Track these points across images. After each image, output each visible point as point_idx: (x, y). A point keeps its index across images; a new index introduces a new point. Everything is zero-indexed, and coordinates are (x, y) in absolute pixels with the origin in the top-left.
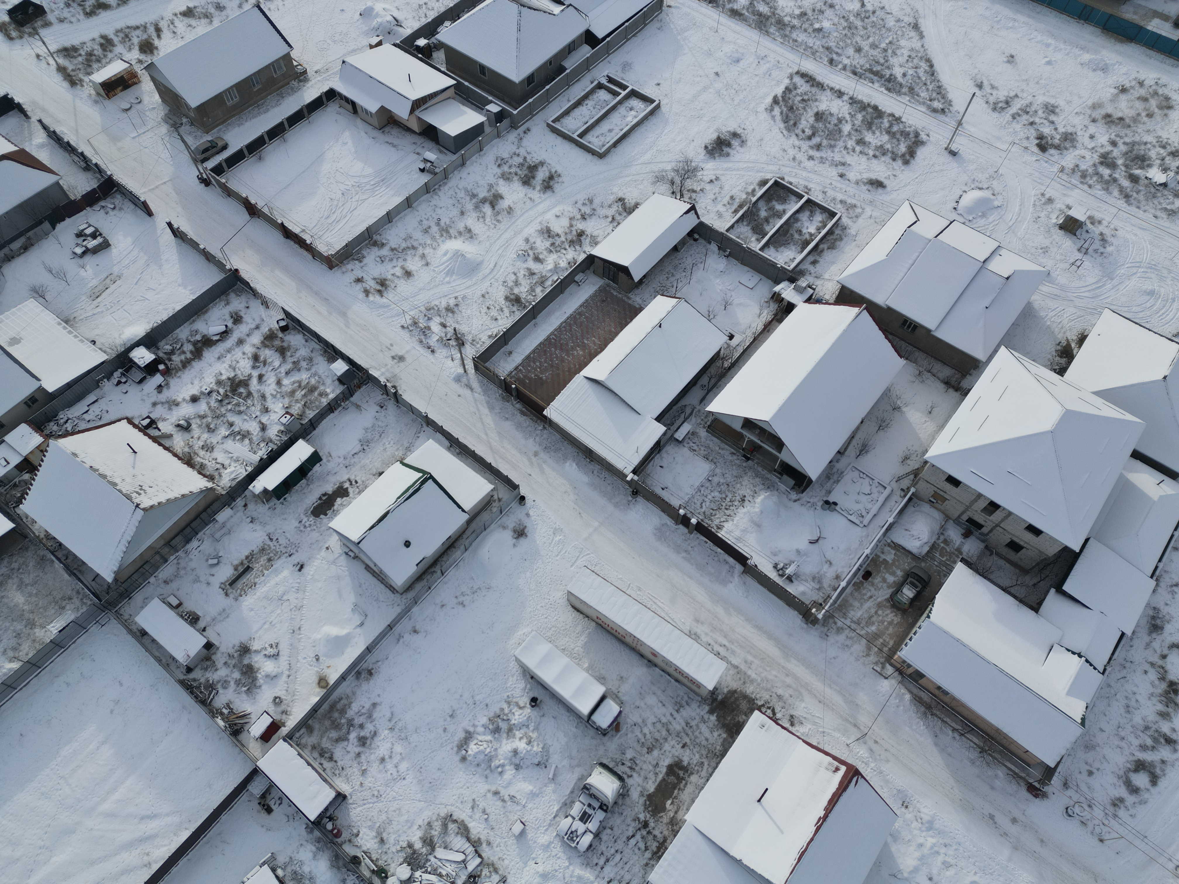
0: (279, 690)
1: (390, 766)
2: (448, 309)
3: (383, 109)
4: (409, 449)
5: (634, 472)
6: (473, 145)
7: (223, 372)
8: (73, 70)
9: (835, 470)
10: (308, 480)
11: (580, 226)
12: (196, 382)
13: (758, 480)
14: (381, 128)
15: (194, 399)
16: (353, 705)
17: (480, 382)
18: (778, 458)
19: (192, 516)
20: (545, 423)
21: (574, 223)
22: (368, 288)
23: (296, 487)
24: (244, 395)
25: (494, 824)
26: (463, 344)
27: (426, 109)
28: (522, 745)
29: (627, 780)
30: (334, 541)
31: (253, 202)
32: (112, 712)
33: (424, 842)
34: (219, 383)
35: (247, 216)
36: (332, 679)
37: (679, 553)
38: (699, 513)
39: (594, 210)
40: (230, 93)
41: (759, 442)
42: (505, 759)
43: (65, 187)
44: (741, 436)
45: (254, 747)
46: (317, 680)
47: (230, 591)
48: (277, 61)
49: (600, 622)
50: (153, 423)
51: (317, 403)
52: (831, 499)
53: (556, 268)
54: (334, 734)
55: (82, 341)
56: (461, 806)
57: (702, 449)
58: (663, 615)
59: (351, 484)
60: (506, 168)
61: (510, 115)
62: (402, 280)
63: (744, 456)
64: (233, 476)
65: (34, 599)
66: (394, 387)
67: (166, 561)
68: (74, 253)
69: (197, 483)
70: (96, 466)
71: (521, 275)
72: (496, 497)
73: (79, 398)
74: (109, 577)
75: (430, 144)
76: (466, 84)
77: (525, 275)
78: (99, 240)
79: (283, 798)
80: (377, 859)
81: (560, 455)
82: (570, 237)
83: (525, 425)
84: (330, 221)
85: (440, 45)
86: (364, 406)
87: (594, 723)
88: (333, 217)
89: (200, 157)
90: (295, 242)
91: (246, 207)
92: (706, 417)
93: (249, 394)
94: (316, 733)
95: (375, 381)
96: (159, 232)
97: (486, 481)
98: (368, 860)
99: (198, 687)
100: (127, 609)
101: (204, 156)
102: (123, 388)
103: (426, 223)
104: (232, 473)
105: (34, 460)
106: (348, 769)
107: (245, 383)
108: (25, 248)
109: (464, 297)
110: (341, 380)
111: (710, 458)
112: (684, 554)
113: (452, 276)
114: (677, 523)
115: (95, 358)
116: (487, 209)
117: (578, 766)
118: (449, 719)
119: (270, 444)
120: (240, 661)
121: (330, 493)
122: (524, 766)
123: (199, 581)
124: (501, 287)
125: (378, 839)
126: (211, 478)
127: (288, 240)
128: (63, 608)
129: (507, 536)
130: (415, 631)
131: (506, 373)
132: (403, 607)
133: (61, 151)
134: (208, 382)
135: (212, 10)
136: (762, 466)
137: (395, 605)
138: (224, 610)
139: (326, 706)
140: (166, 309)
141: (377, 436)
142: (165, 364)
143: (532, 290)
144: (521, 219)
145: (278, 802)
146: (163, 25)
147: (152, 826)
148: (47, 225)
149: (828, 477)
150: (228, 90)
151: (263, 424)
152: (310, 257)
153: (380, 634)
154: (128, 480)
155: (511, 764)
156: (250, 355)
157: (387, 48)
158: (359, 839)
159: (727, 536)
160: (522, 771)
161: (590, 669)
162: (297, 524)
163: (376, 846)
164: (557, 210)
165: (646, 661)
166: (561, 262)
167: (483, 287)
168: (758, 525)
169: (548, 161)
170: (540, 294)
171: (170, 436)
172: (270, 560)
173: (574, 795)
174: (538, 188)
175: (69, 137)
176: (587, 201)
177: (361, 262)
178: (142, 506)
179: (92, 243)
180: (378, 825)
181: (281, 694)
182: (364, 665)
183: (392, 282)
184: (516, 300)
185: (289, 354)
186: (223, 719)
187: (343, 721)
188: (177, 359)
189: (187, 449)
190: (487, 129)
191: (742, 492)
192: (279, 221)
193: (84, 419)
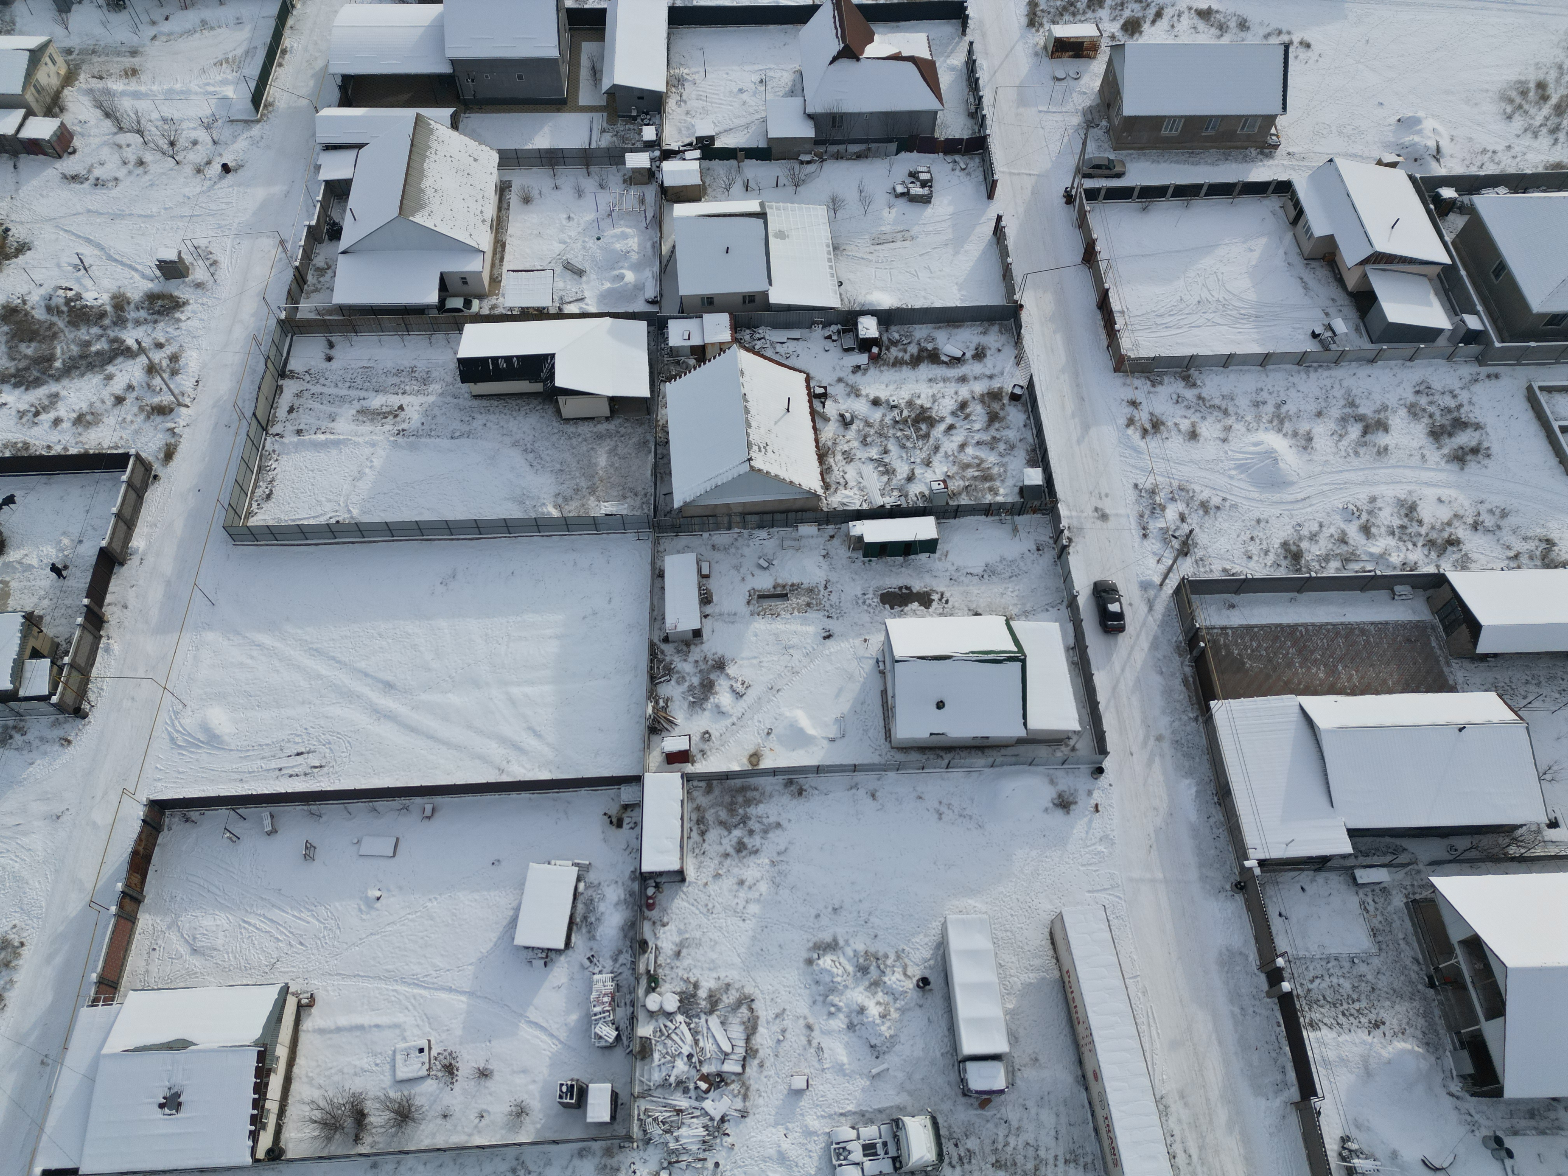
0: (715, 730)
1: (742, 894)
2: (1204, 506)
3: (1330, 240)
4: (1026, 614)
5: (1262, 863)
6: (1407, 348)
7: (922, 396)
8: (1042, 11)
9: (1552, 1115)
10: (905, 561)
11: (1461, 532)
12: (891, 387)
13: (1421, 1021)
14: (1309, 259)
15: (876, 402)
16: (761, 806)
17: (1168, 609)
18: (1477, 1022)
19: (782, 507)
20: (1203, 715)
21: (1456, 523)
22: (1137, 419)
23: (889, 559)
24: (921, 433)
25: (782, 1054)
26: (1186, 555)
27: (1384, 270)
28: (874, 1011)
29: (945, 1164)
30: (876, 640)
31: (1098, 248)
32: (584, 618)
33: (710, 996)
34: (910, 404)
35: (1079, 260)
36: (767, 763)
37: (1231, 1001)
38: (1302, 985)
39: (1499, 527)
40: (1174, 122)
41: (1468, 980)
42: (847, 1005)
43: (939, 121)
44: (1448, 951)
45: (655, 758)
46: (752, 752)
47: (754, 602)
48: (1256, 117)
49: (1066, 979)
50: (824, 396)
51: (980, 495)
52: (1510, 1142)
53: (1381, 558)
54: (723, 815)
55: (832, 275)
56: (768, 1003)
57: (1380, 918)
58: (1147, 1046)
59: (940, 600)
60: (1423, 401)
61: (1489, 343)
62: (1180, 438)
63: (1430, 978)
64: (845, 501)
65: (612, 471)
66: (1070, 540)
67: (729, 529)
68: (894, 189)
69: (811, 480)
70: (748, 397)
71: (1327, 532)
72: (1072, 742)
73: (788, 326)
74: (677, 503)
75: (1352, 313)
76: (1463, 273)
77: (1332, 536)
78: (926, 191)
79: (638, 825)
80: (660, 965)
81: (1187, 764)
82: (1434, 535)
83: (1176, 696)
84: (1159, 321)
85: (1471, 211)
86: (1022, 534)
87: (965, 1071)
88: (1166, 320)
89: (1086, 170)
90: (1103, 318)
91: (1086, 250)
92: (1422, 887)
93: (927, 436)
94: (711, 797)
95: (1056, 518)
96: (983, 219)
97: (1077, 716)
98: (652, 956)
99: (660, 662)
100: (668, 542)
101: (1091, 171)
102: (829, 344)
103: (1265, 395)
104: (848, 497)
105: (709, 353)
106: (707, 859)
107: (932, 422)
108: (859, 156)
109: (1234, 506)
110: (1024, 491)
111: (1380, 938)
112: (1237, 1010)
113: (1242, 472)
114: (1261, 968)
115: (829, 299)
116: (1355, 431)
117: (910, 1093)
118: (830, 909)
119: (903, 498)
120: (709, 672)
121: (914, 591)
122: (857, 1033)
123: (739, 571)
124: (1290, 527)
125: (677, 949)
126: (826, 486)
127: (1098, 312)
128: (625, 498)
129: (1048, 793)
130: (873, 796)
131: (1208, 624)
132: (883, 762)
133: (964, 83)
134: (901, 396)
135: (1233, 24)
136: (1442, 1011)
137: (878, 753)
138: (735, 614)
139: (738, 782)
140: (925, 298)
141: (1008, 575)
142: (880, 350)
143: (1327, 559)
144: (1388, 471)
145: (632, 825)
146: (1168, 12)
147: (530, 742)
148: (893, 146)
149: (1532, 1114)
150: (1174, 119)
151: (913, 474)
152: (1106, 344)
153: (841, 765)
154: (763, 431)
155: (848, 1017)
156: (960, 399)
157: (1399, 176)
158: (662, 929)
159: (1314, 1045)
160: (852, 1034)
161: (1012, 1015)
162: (859, 593)
163: (670, 953)
164: (1445, 493)
165: (1080, 1073)
166: (1394, 555)
167: (1266, 512)
168: (1368, 1073)
169: (1489, 429)
170: (1332, 569)
171: (827, 420)
172: (808, 605)
173: (879, 1116)
174: (1446, 451)
175: (983, 75)
176: (1497, 512)
177: (1153, 386)
178: (752, 463)
179: (916, 190)
180: (687, 936)
181: (715, 734)
182: (801, 779)
183: (1169, 431)
184: (1294, 555)
185: (997, 425)
186: (654, 708)
187: (741, 811)
188: (894, 352)
189: (830, 443)
190: (1441, 341)
191: (1384, 1015)
192: (1106, 286)
193: (775, 348)
